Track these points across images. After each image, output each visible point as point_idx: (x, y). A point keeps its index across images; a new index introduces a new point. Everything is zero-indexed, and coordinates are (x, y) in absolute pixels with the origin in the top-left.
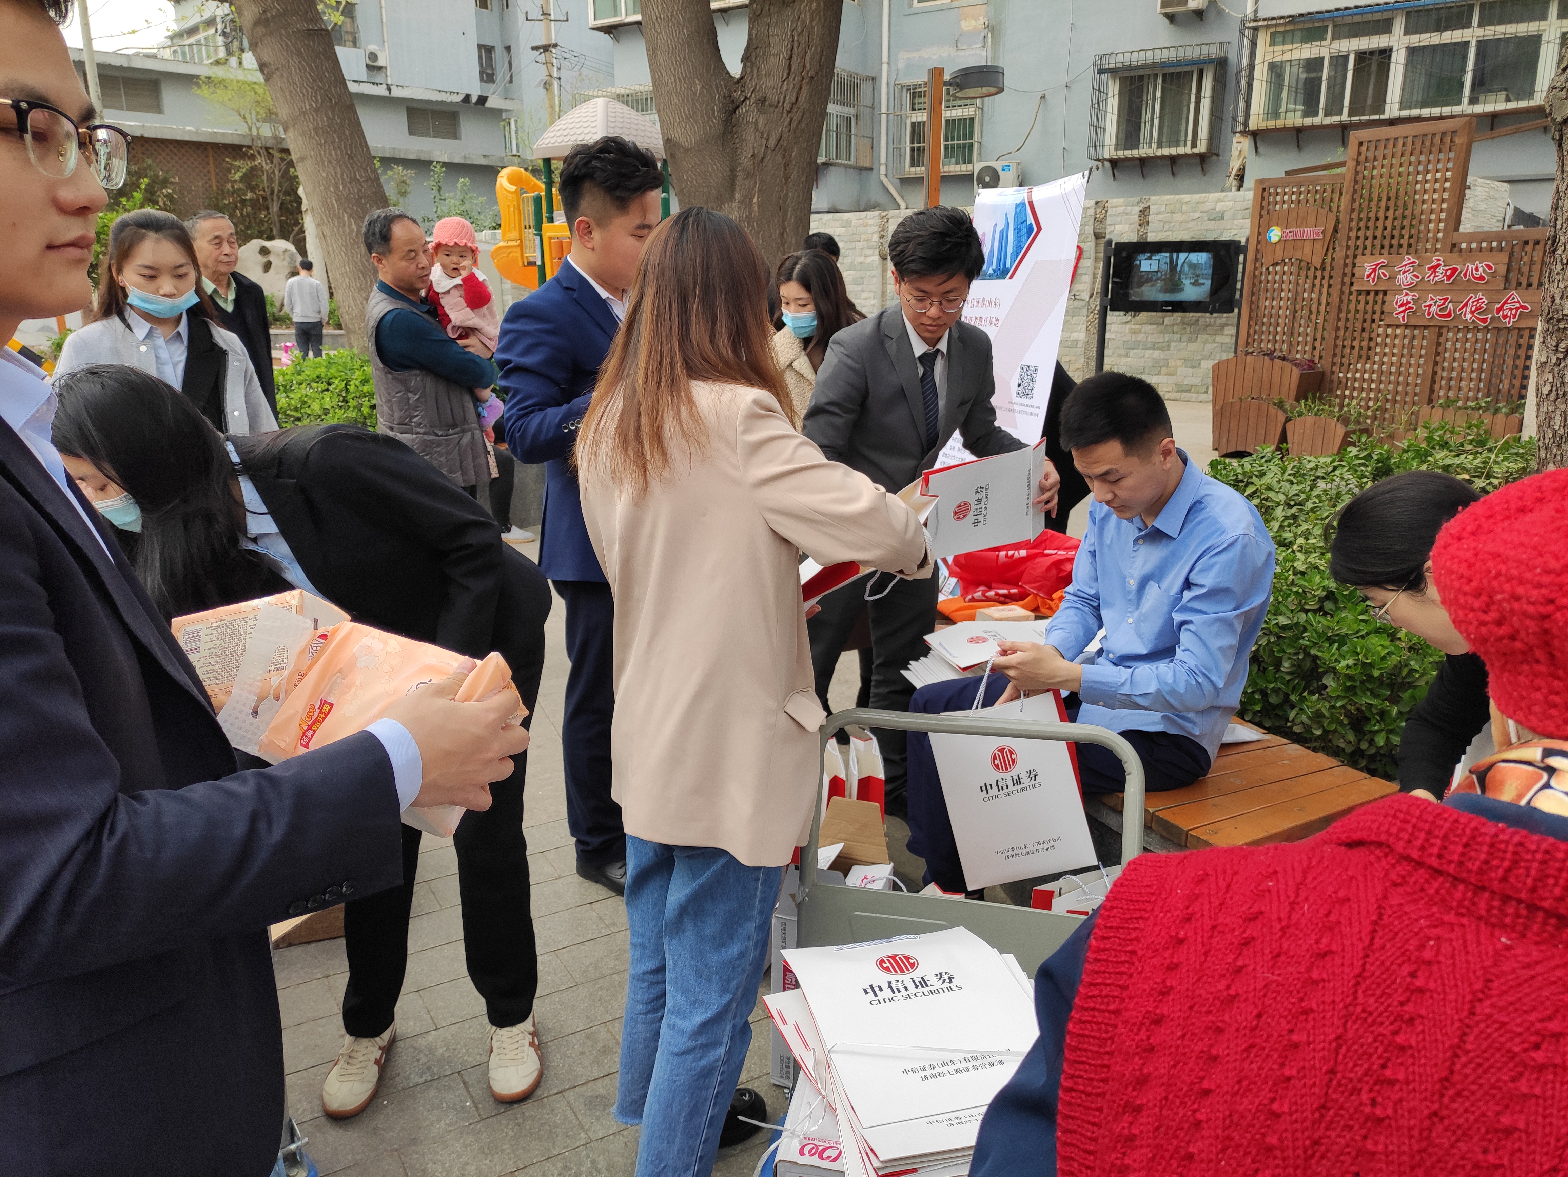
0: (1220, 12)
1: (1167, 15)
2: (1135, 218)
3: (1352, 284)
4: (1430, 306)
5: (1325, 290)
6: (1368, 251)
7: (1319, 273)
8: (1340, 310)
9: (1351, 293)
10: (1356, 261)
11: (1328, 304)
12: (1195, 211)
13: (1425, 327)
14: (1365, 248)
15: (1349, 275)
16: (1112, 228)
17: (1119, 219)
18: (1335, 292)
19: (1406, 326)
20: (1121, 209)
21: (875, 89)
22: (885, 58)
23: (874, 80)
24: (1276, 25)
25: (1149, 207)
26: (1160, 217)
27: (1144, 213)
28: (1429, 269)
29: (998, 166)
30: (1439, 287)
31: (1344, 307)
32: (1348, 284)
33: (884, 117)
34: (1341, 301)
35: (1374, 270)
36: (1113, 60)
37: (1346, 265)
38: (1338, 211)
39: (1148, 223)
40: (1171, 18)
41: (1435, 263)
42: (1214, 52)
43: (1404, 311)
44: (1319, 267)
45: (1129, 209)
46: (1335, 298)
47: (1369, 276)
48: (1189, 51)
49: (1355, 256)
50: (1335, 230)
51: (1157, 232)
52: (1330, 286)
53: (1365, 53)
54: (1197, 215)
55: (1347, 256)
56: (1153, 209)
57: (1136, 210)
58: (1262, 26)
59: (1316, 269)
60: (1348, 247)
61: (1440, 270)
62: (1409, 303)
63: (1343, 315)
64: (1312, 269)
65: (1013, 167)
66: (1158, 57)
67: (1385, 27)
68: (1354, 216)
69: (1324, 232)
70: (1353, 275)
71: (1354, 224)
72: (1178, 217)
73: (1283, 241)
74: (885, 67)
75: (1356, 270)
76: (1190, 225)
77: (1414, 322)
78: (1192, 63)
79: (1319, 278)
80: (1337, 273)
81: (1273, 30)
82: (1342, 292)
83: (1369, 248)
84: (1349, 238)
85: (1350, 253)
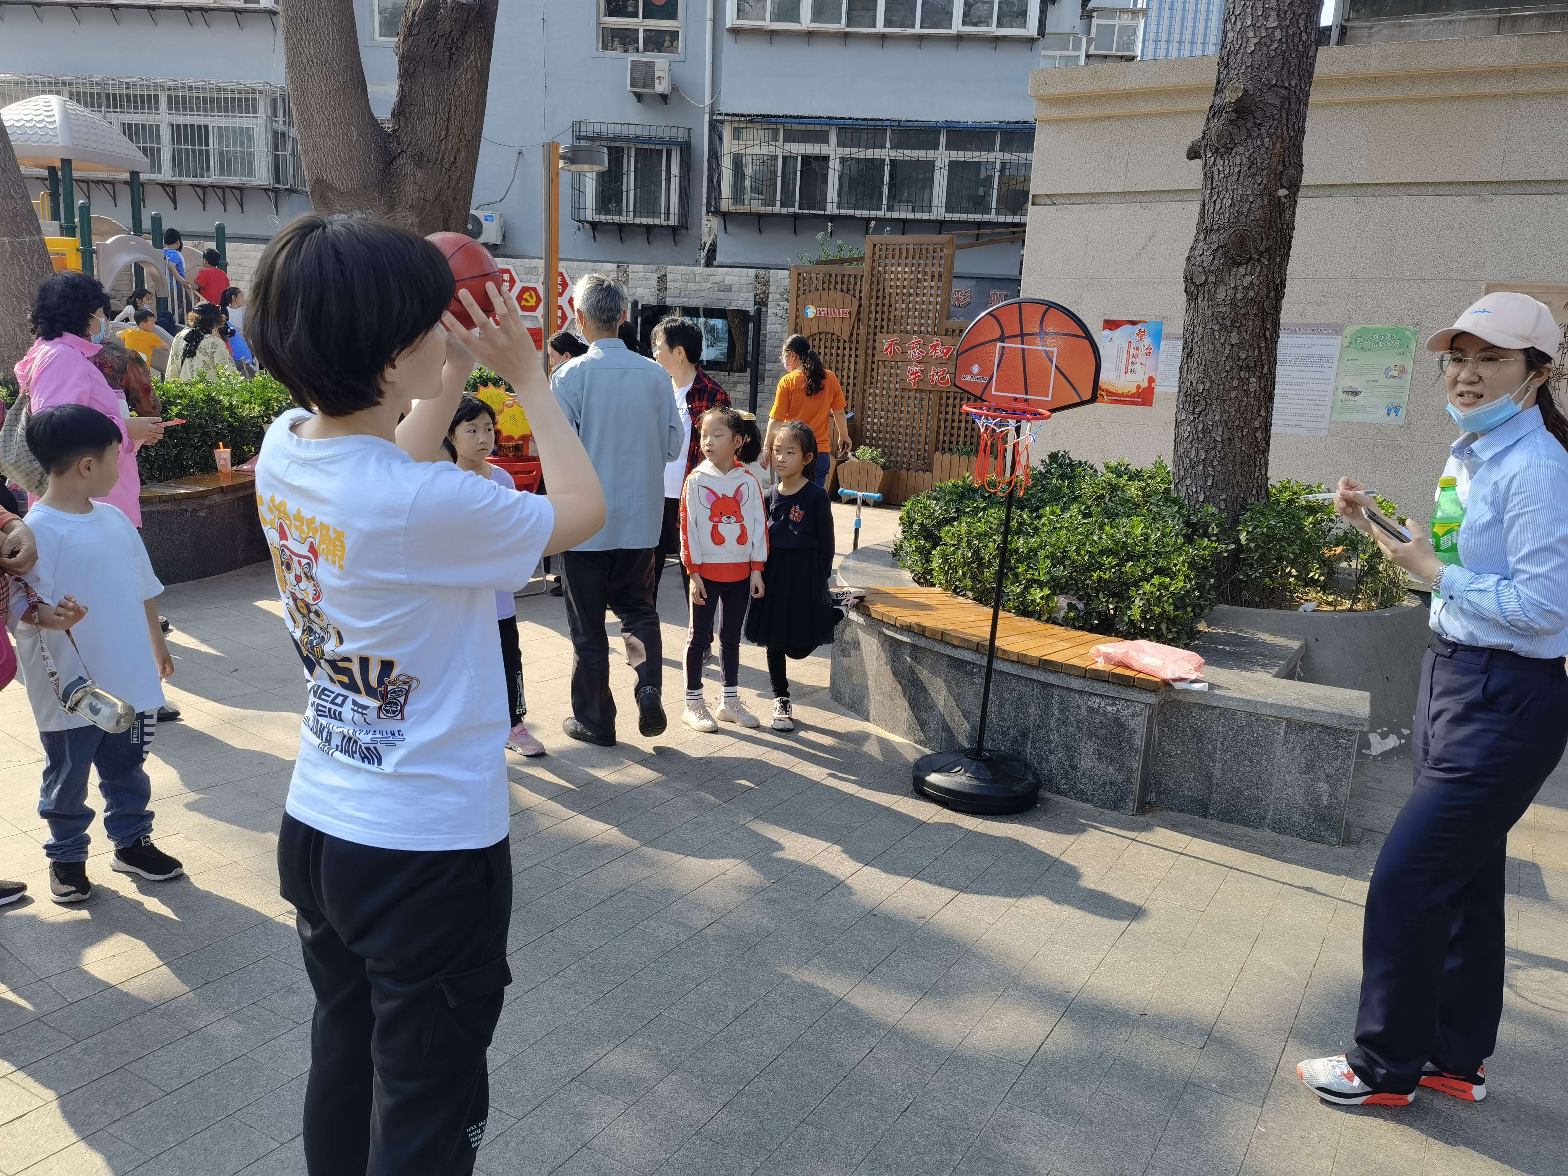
0: (682, 98)
1: (636, 94)
2: (655, 283)
3: (874, 355)
4: (933, 375)
5: (853, 359)
6: (885, 330)
7: (847, 345)
8: (865, 376)
9: (873, 363)
10: (876, 337)
11: (855, 370)
12: (707, 282)
13: (930, 392)
14: (882, 327)
15: (871, 347)
16: (634, 291)
17: (640, 283)
18: (861, 360)
19: (916, 390)
20: (641, 275)
24: (739, 122)
25: (666, 275)
26: (676, 284)
27: (662, 279)
28: (931, 347)
29: (480, 214)
30: (939, 361)
31: (868, 373)
32: (870, 355)
34: (866, 368)
35: (890, 345)
36: (590, 129)
37: (868, 340)
38: (860, 298)
39: (666, 289)
40: (639, 97)
41: (935, 343)
42: (681, 135)
43: (914, 379)
44: (847, 340)
45: (648, 275)
46: (861, 366)
47: (886, 350)
48: (660, 130)
49: (875, 334)
50: (859, 312)
51: (675, 297)
52: (856, 356)
53: (810, 157)
54: (709, 285)
55: (868, 333)
56: (670, 277)
57: (655, 276)
58: (728, 121)
59: (845, 342)
60: (869, 326)
61: (939, 348)
62: (917, 372)
63: (868, 380)
64: (842, 341)
65: (496, 218)
66: (632, 131)
67: (822, 138)
68: (873, 301)
69: (850, 313)
70: (874, 348)
71: (873, 308)
72: (692, 286)
73: (817, 318)
75: (876, 345)
76: (703, 294)
77: (922, 387)
78: (661, 141)
79: (848, 349)
80: (862, 345)
81: (737, 125)
82: (866, 362)
83: (885, 327)
84: (869, 319)
85: (871, 330)
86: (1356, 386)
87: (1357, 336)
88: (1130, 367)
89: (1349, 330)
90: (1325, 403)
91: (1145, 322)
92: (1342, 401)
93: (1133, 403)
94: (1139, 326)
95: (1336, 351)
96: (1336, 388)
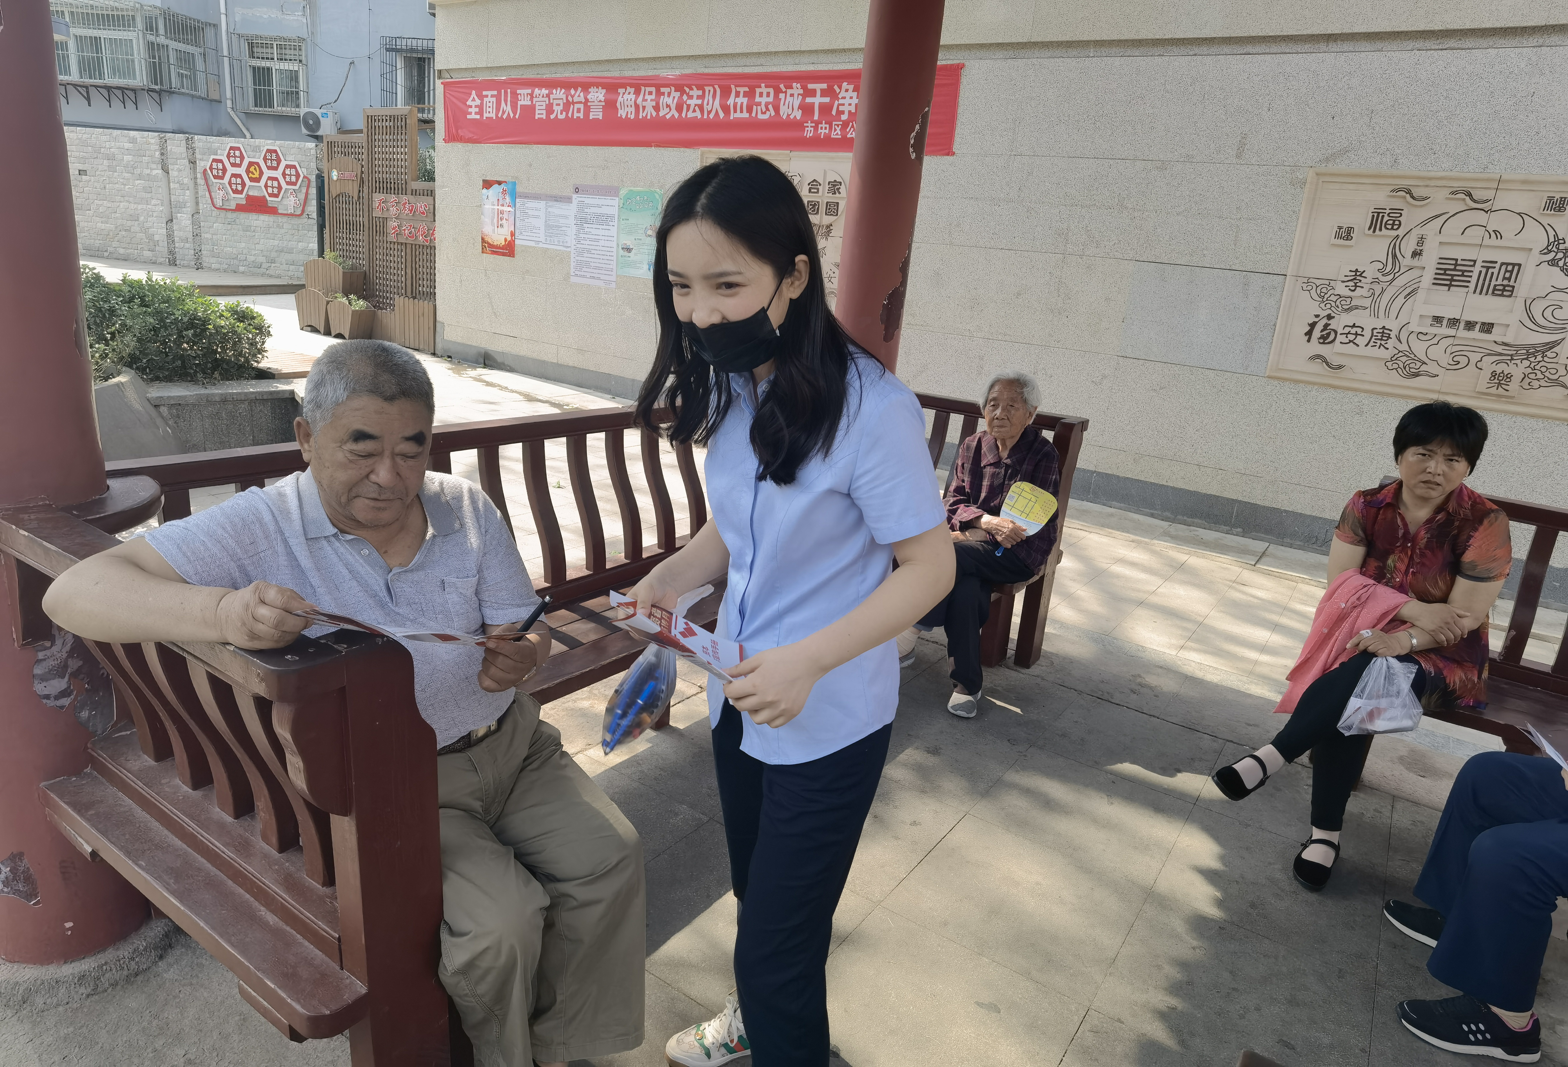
3: (373, 213)
4: (405, 230)
9: (373, 219)
10: (374, 196)
13: (405, 244)
14: (376, 187)
15: (372, 205)
19: (397, 243)
21: (217, 34)
22: (223, 10)
23: (216, 26)
28: (401, 205)
29: (318, 112)
30: (407, 218)
33: (226, 60)
35: (380, 204)
36: (399, 43)
37: (370, 199)
38: (362, 163)
41: (403, 201)
43: (394, 233)
44: (358, 197)
46: (367, 222)
47: (379, 207)
49: (373, 193)
50: (362, 175)
55: (369, 193)
59: (356, 201)
60: (369, 187)
61: (407, 206)
62: (395, 227)
64: (355, 199)
65: (330, 114)
68: (370, 166)
69: (357, 176)
73: (339, 180)
74: (223, 17)
75: (374, 203)
77: (400, 240)
80: (365, 204)
82: (369, 218)
84: (369, 181)
85: (371, 190)
86: (629, 243)
87: (628, 198)
88: (500, 222)
89: (623, 192)
90: (612, 258)
91: (506, 182)
92: (622, 256)
93: (504, 254)
94: (503, 185)
95: (614, 211)
96: (618, 245)
